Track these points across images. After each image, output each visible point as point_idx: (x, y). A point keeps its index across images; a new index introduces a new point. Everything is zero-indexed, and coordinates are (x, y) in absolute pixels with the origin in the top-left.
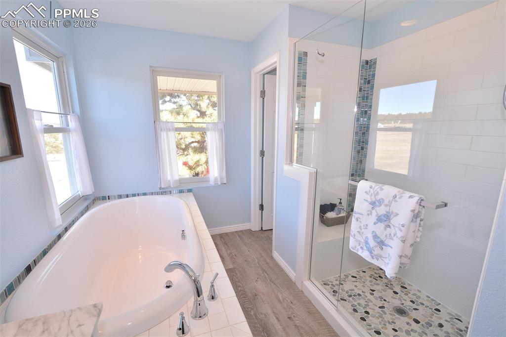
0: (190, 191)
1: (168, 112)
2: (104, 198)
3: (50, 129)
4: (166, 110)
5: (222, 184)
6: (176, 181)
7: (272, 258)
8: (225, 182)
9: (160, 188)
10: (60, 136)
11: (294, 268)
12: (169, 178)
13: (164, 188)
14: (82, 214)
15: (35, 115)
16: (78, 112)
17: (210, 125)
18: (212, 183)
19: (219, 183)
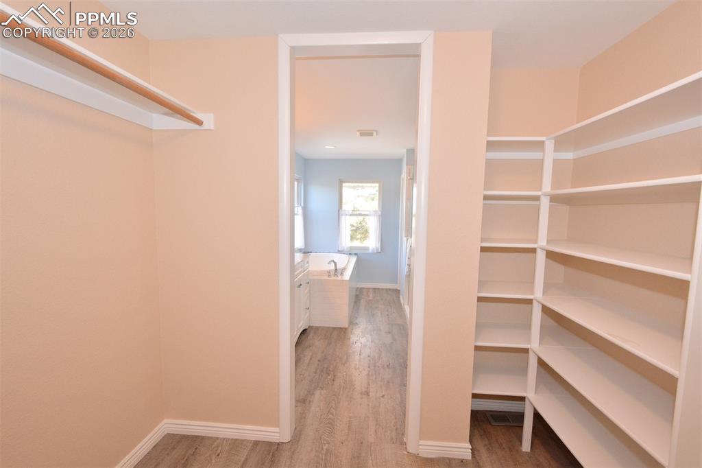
0: (356, 254)
5: (377, 252)
6: (348, 247)
8: (380, 251)
9: (338, 251)
12: (344, 245)
13: (340, 251)
16: (302, 204)
17: (372, 213)
18: (370, 251)
19: (375, 251)
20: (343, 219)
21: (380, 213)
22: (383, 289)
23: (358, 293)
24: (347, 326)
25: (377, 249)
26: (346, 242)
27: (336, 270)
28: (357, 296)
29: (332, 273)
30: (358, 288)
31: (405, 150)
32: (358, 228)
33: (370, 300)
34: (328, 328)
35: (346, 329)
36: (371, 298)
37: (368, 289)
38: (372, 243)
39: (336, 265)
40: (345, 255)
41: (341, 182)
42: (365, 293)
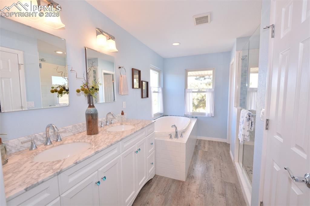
0: (196, 117)
1: (204, 84)
2: (166, 116)
3: (155, 92)
4: (204, 83)
5: (211, 117)
6: (191, 113)
7: (229, 154)
8: (213, 116)
9: (185, 115)
10: (157, 94)
11: (234, 156)
12: (188, 111)
13: (186, 115)
14: (159, 118)
15: (152, 88)
16: (162, 87)
17: (207, 90)
18: (206, 115)
19: (210, 116)
20: (188, 94)
21: (213, 90)
22: (215, 142)
23: (197, 144)
24: (184, 180)
25: (211, 114)
26: (190, 109)
27: (176, 133)
28: (196, 147)
29: (173, 136)
30: (197, 139)
31: (236, 39)
32: (201, 101)
33: (206, 152)
34: (169, 179)
35: (183, 182)
36: (206, 150)
37: (205, 141)
38: (207, 110)
39: (176, 128)
40: (189, 118)
41: (187, 71)
42: (202, 145)
